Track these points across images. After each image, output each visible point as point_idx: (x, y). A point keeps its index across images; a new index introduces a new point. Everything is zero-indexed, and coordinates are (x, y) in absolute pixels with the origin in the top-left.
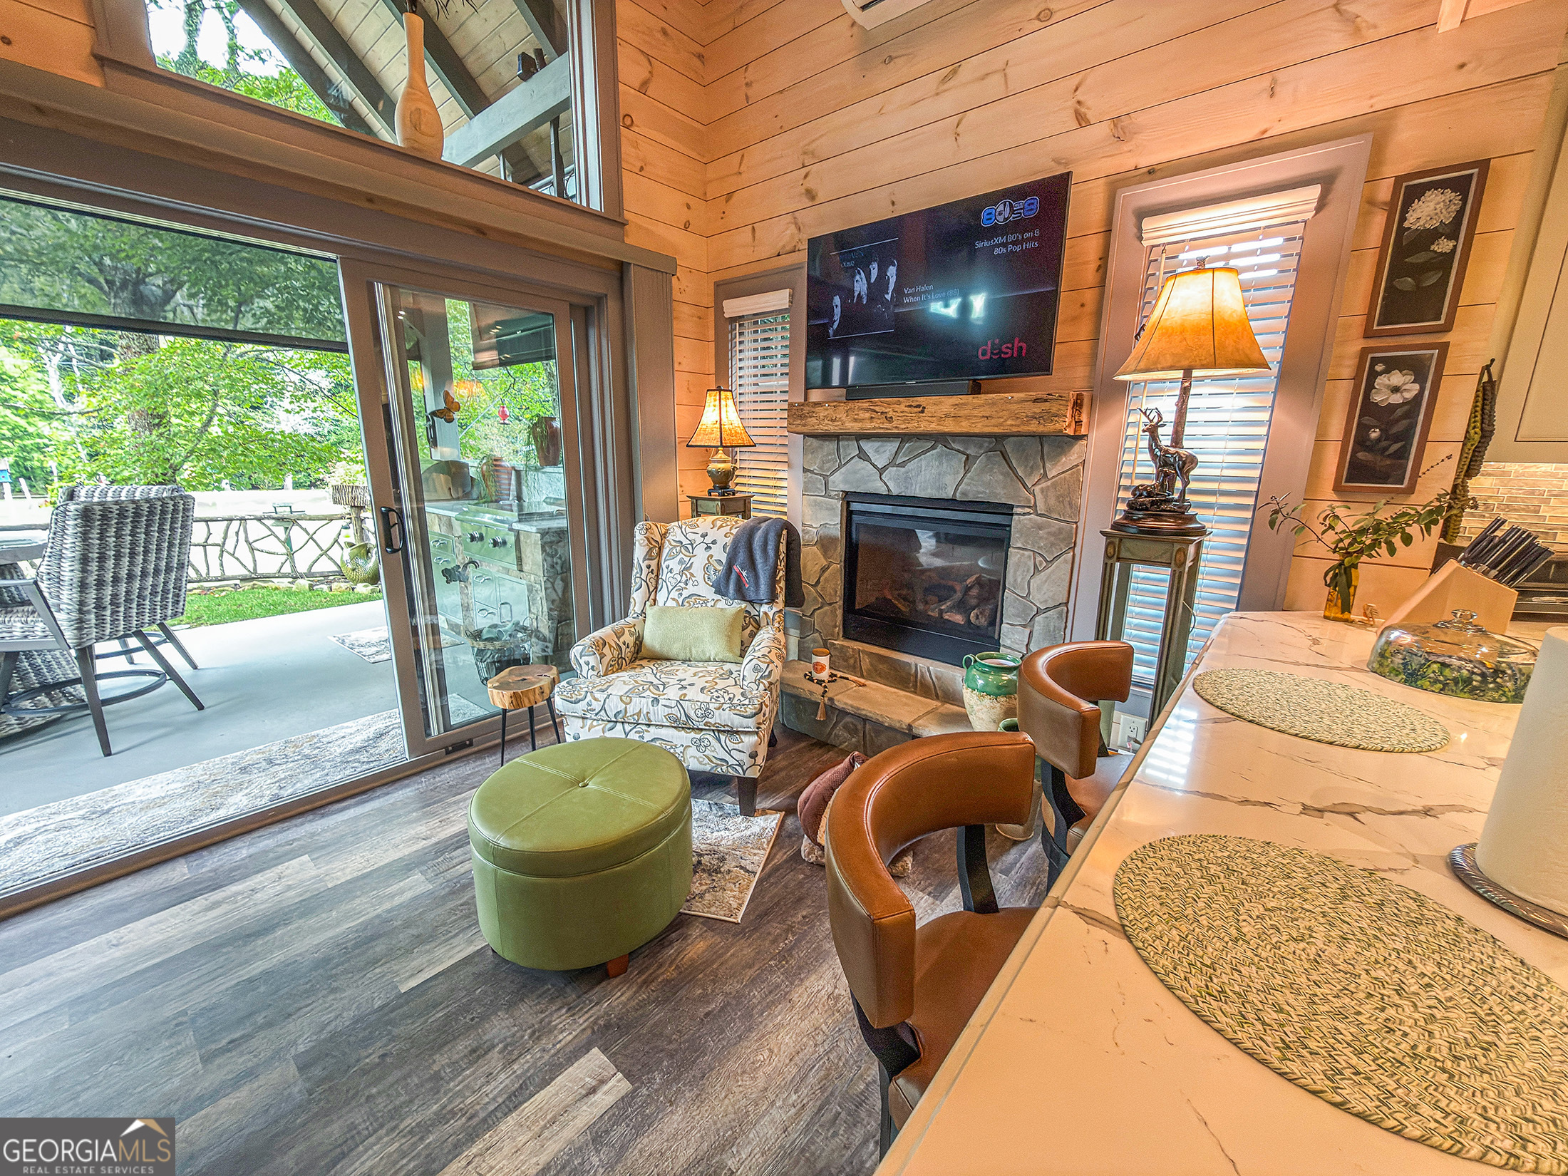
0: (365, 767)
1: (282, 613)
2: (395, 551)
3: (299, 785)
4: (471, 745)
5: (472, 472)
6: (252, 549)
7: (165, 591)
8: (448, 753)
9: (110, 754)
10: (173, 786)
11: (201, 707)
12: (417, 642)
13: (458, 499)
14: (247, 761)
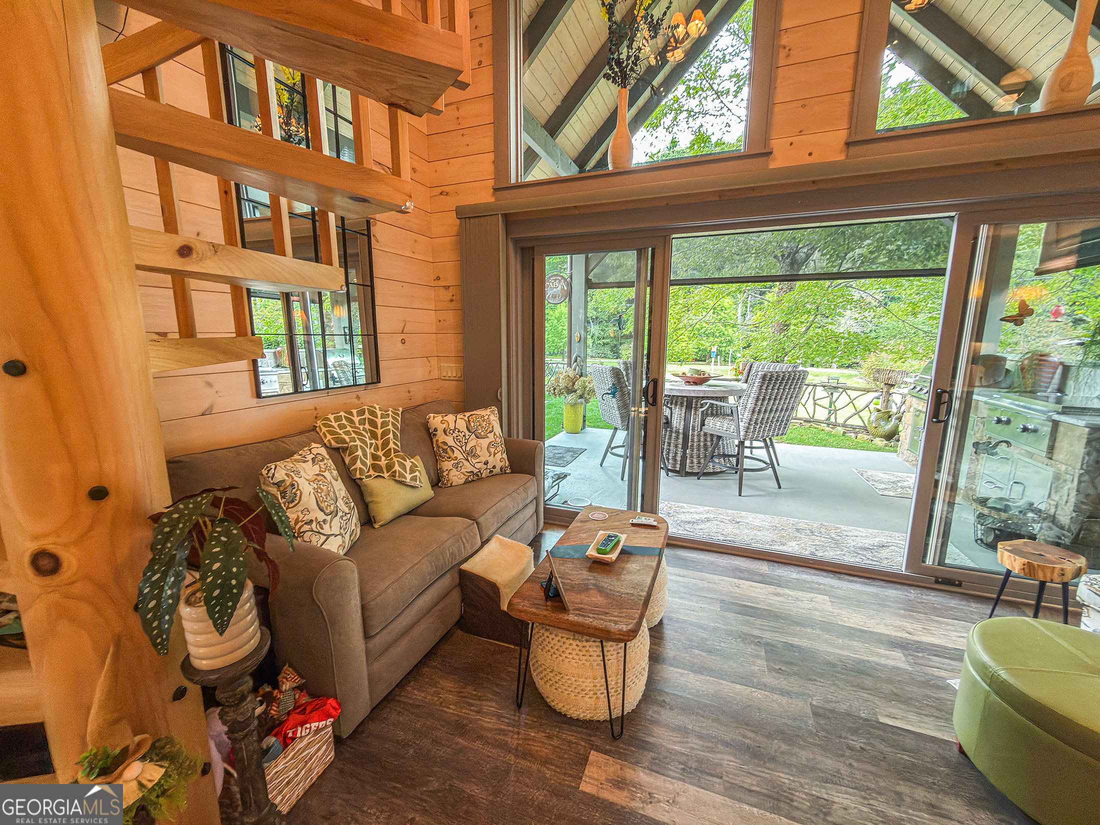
0: (869, 562)
1: (825, 446)
2: (939, 422)
3: (826, 553)
4: (960, 585)
5: (1009, 365)
6: (815, 404)
7: (782, 421)
8: (937, 582)
9: (740, 495)
10: (764, 523)
11: (780, 487)
12: (935, 493)
13: (988, 386)
14: (800, 526)
